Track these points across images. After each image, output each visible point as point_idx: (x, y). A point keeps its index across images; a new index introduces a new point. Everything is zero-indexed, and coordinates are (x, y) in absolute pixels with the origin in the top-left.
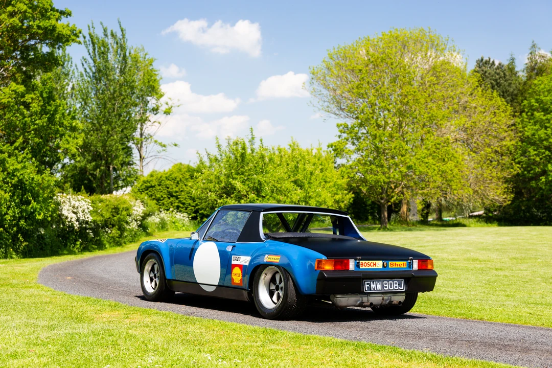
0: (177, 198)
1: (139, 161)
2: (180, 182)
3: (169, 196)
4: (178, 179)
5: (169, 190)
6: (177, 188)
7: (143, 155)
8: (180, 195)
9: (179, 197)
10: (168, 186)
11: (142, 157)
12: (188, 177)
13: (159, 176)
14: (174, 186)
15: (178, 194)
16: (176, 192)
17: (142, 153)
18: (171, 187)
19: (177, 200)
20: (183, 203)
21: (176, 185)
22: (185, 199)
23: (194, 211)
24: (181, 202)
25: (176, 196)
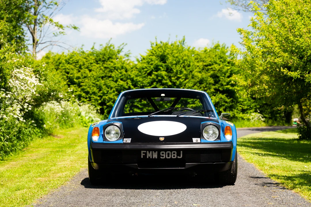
0: (79, 86)
1: (32, 46)
2: (82, 67)
3: (69, 83)
4: (81, 63)
5: (69, 75)
6: (80, 73)
7: (37, 38)
8: (82, 82)
9: (81, 84)
10: (67, 70)
11: (36, 41)
12: (92, 61)
13: (57, 58)
14: (75, 71)
15: (80, 80)
16: (78, 78)
17: (35, 36)
18: (71, 72)
19: (78, 88)
20: (86, 91)
21: (78, 70)
22: (88, 87)
23: (100, 101)
24: (84, 91)
25: (78, 83)
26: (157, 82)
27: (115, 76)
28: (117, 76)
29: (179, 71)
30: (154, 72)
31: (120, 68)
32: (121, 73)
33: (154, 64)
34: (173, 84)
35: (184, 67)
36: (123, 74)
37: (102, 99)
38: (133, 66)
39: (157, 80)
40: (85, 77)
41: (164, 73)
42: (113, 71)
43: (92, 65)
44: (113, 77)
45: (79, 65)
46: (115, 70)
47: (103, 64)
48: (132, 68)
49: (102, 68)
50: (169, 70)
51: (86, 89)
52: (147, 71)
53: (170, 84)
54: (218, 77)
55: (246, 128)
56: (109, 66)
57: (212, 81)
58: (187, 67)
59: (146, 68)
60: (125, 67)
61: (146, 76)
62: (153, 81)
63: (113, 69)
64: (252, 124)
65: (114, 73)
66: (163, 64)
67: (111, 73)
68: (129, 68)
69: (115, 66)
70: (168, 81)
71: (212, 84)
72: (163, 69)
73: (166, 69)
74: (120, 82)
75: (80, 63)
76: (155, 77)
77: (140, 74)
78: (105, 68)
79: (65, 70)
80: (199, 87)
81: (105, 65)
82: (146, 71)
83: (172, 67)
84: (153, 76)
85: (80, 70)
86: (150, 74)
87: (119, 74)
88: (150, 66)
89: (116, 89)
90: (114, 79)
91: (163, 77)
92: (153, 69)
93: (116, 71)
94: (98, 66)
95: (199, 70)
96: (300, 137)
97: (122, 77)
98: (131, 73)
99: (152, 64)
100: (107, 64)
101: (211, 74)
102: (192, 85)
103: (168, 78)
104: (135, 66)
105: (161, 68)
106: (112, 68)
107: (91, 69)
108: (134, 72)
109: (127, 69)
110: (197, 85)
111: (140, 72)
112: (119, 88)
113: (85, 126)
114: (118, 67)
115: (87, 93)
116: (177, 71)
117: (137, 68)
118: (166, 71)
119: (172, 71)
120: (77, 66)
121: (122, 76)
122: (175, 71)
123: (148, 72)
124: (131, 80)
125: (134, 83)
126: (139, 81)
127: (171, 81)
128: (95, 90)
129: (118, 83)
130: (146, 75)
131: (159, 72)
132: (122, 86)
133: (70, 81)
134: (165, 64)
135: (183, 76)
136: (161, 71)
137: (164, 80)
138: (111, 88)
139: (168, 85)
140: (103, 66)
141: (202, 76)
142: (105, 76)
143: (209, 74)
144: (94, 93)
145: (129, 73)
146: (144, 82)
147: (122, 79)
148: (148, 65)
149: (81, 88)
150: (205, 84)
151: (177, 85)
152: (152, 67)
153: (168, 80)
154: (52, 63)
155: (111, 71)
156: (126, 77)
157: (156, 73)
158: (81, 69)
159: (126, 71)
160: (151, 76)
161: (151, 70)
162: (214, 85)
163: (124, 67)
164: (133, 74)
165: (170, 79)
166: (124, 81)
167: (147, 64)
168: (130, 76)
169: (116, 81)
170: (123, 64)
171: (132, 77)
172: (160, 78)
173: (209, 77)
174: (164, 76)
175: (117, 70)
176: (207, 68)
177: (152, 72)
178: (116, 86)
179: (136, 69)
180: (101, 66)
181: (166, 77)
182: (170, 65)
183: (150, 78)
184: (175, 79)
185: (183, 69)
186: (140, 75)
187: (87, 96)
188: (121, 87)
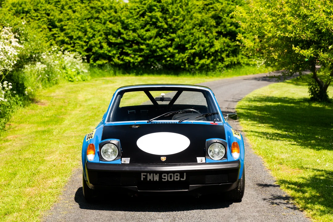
0: (62, 30)
3: (50, 27)
5: (49, 18)
6: (62, 15)
8: (66, 25)
9: (64, 27)
10: (48, 12)
14: (57, 13)
15: (63, 23)
16: (60, 21)
18: (52, 13)
19: (61, 32)
20: (69, 36)
21: (60, 11)
22: (73, 31)
23: (85, 48)
24: (68, 36)
25: (60, 27)
26: (151, 25)
27: (102, 18)
28: (105, 18)
29: (176, 12)
30: (147, 13)
31: (109, 8)
32: (109, 14)
33: (147, 4)
34: (169, 27)
35: (181, 7)
36: (112, 15)
37: (88, 45)
38: (123, 6)
39: (151, 22)
40: (68, 19)
41: (159, 14)
42: (100, 11)
43: (76, 4)
44: (101, 19)
45: (61, 6)
46: (103, 11)
47: (89, 3)
48: (122, 9)
49: (88, 8)
50: (164, 11)
51: (70, 33)
52: (140, 11)
53: (166, 26)
54: (220, 18)
55: (252, 76)
56: (96, 6)
57: (213, 23)
58: (184, 7)
59: (139, 8)
60: (115, 7)
61: (139, 17)
62: (147, 23)
63: (100, 10)
64: (258, 70)
65: (102, 14)
66: (158, 4)
67: (98, 14)
68: (119, 8)
69: (103, 5)
70: (163, 24)
71: (214, 26)
72: (157, 10)
73: (161, 10)
74: (109, 25)
75: (62, 3)
76: (149, 20)
77: (131, 15)
78: (92, 8)
79: (45, 11)
80: (199, 30)
81: (91, 5)
82: (138, 12)
83: (168, 8)
84: (146, 17)
85: (62, 10)
86: (143, 15)
87: (108, 15)
88: (143, 6)
89: (104, 33)
90: (102, 21)
91: (157, 19)
92: (147, 9)
93: (105, 12)
94: (83, 5)
95: (199, 10)
96: (312, 98)
97: (110, 19)
98: (121, 15)
99: (145, 4)
100: (93, 4)
101: (212, 15)
102: (191, 27)
103: (164, 20)
104: (126, 6)
105: (155, 8)
106: (99, 8)
107: (75, 10)
108: (124, 13)
109: (116, 10)
110: (196, 28)
111: (131, 13)
112: (108, 31)
113: (71, 81)
114: (106, 7)
115: (71, 38)
116: (173, 12)
117: (127, 8)
118: (161, 12)
119: (167, 12)
120: (59, 6)
121: (111, 17)
122: (171, 11)
123: (141, 13)
124: (121, 23)
125: (125, 25)
126: (131, 24)
127: (167, 23)
128: (80, 34)
129: (106, 25)
130: (138, 15)
131: (153, 14)
132: (111, 29)
133: (52, 25)
134: (160, 4)
135: (180, 17)
136: (156, 12)
137: (159, 22)
138: (99, 31)
139: (164, 28)
140: (89, 6)
141: (202, 17)
142: (92, 18)
143: (210, 15)
144: (79, 38)
145: (119, 14)
146: (136, 24)
147: (111, 22)
148: (140, 5)
149: (64, 32)
150: (206, 26)
151: (173, 27)
152: (145, 7)
153: (163, 22)
154: (30, 3)
155: (98, 12)
156: (116, 18)
157: (150, 14)
158: (64, 9)
159: (116, 12)
160: (144, 17)
161: (144, 11)
162: (216, 27)
163: (113, 7)
164: (123, 16)
165: (165, 21)
166: (114, 23)
167: (140, 3)
168: (120, 17)
169: (105, 23)
170: (112, 4)
171: (122, 19)
172: (154, 20)
173: (210, 18)
174: (159, 18)
175: (105, 10)
176: (208, 7)
177: (145, 13)
178: (104, 30)
179: (126, 10)
180: (87, 5)
181: (161, 19)
182: (165, 5)
183: (142, 20)
184: (172, 21)
185: (180, 9)
186: (131, 17)
187: (72, 42)
188: (110, 31)
